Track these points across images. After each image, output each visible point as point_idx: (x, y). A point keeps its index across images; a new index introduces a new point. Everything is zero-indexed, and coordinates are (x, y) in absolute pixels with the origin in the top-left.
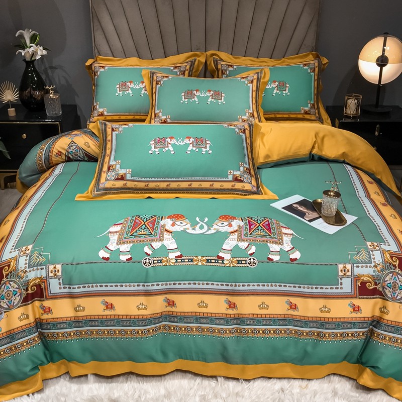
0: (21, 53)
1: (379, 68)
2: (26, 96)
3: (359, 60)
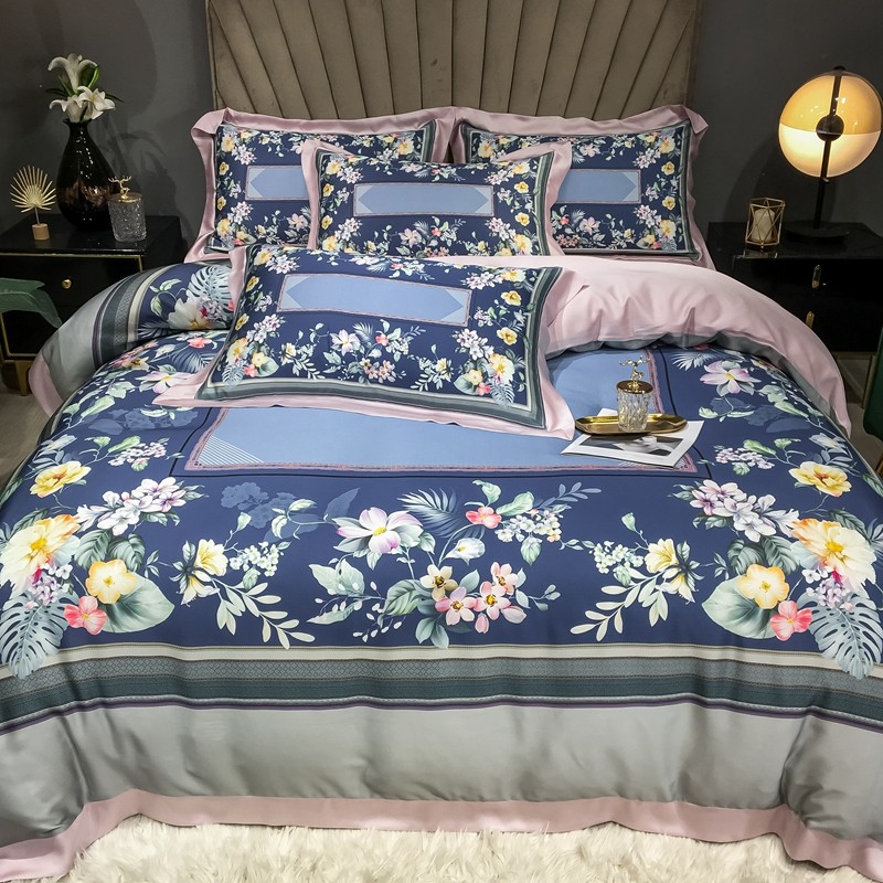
0: (59, 106)
1: (824, 142)
2: (71, 197)
3: (781, 125)
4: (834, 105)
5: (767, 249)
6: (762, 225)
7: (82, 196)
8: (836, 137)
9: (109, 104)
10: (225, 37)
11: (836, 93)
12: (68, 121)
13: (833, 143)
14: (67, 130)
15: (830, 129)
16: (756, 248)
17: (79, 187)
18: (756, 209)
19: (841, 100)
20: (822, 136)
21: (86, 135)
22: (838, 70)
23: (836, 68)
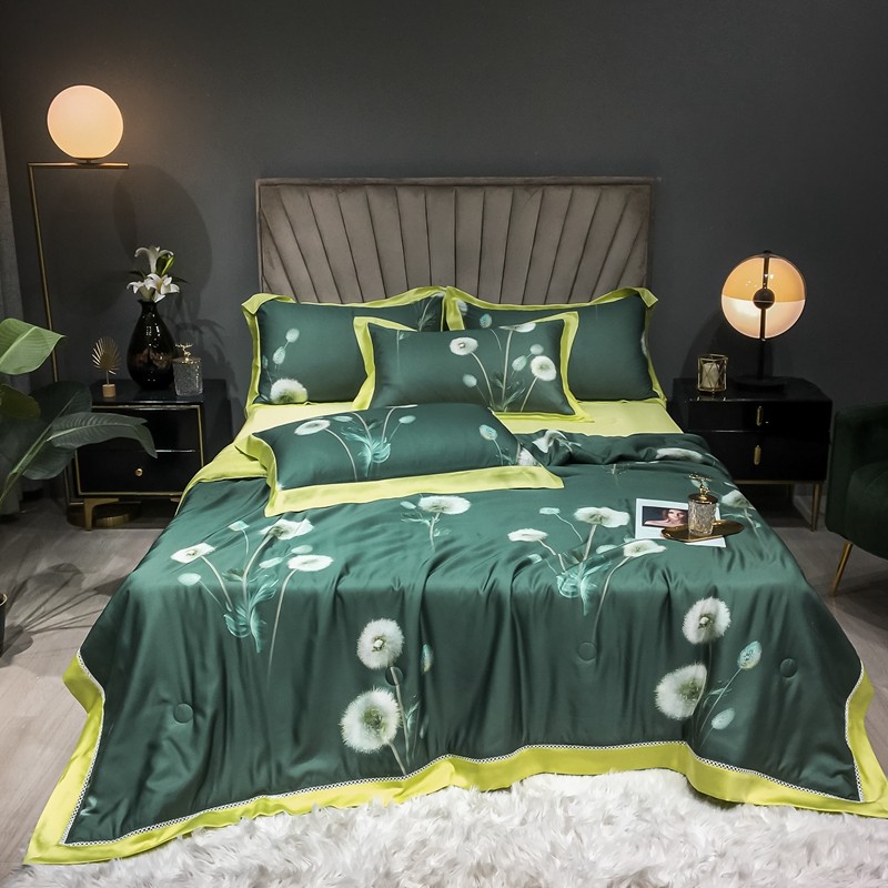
1: (760, 310)
2: (140, 361)
3: (723, 296)
4: (765, 280)
5: (718, 394)
6: (710, 374)
7: (150, 362)
8: (769, 305)
9: (174, 289)
10: (271, 235)
11: (766, 271)
12: (141, 301)
13: (767, 310)
14: (141, 308)
15: (764, 299)
16: (707, 393)
17: (148, 355)
18: (706, 362)
19: (771, 276)
20: (758, 305)
21: (155, 312)
22: (767, 253)
23: (765, 252)
